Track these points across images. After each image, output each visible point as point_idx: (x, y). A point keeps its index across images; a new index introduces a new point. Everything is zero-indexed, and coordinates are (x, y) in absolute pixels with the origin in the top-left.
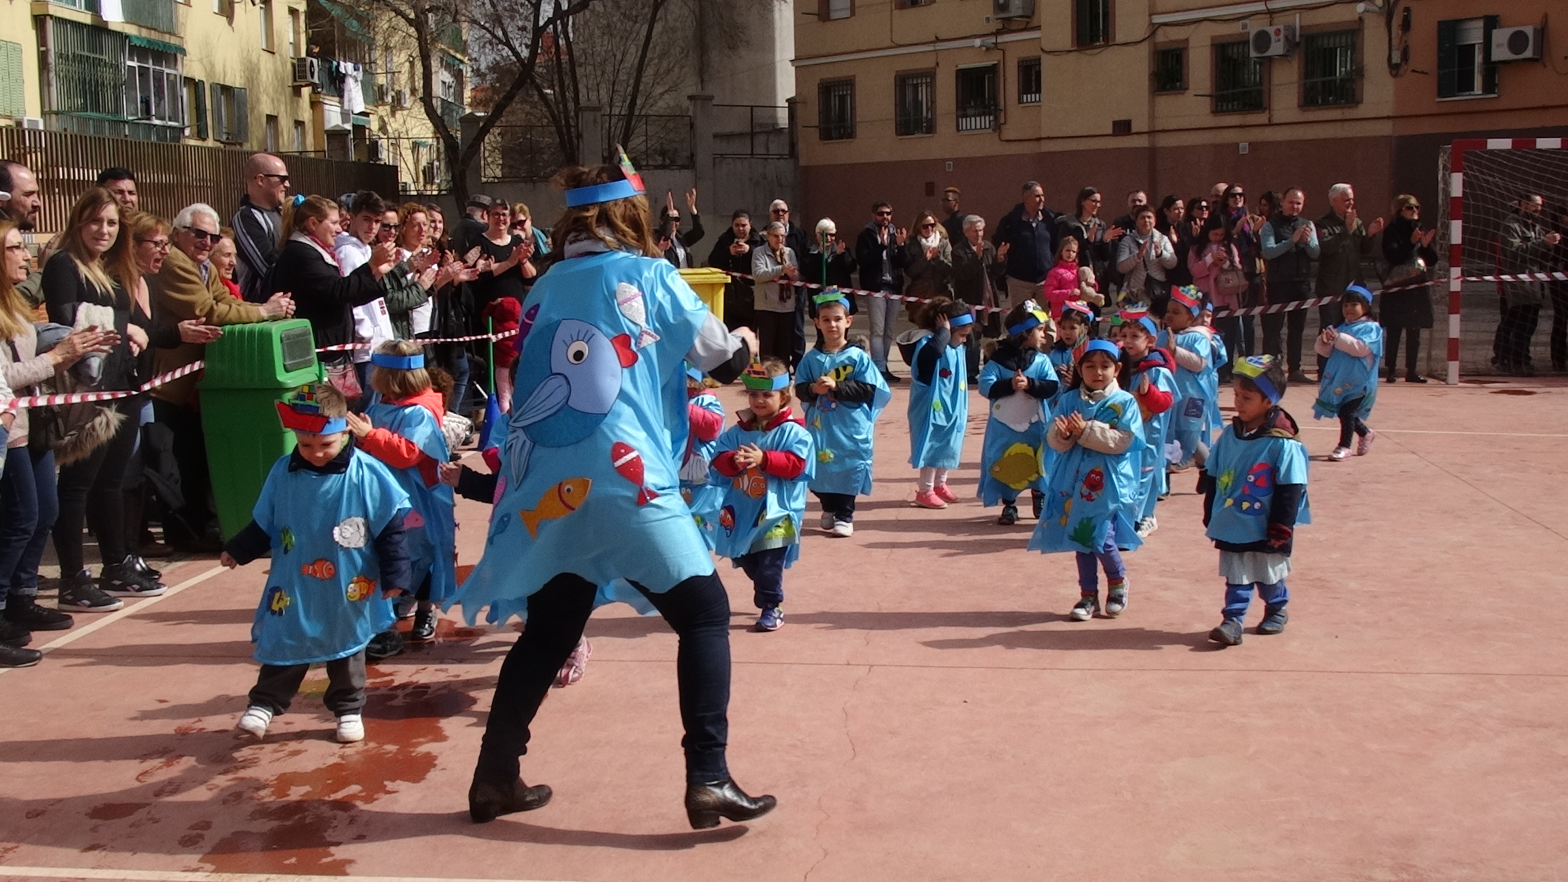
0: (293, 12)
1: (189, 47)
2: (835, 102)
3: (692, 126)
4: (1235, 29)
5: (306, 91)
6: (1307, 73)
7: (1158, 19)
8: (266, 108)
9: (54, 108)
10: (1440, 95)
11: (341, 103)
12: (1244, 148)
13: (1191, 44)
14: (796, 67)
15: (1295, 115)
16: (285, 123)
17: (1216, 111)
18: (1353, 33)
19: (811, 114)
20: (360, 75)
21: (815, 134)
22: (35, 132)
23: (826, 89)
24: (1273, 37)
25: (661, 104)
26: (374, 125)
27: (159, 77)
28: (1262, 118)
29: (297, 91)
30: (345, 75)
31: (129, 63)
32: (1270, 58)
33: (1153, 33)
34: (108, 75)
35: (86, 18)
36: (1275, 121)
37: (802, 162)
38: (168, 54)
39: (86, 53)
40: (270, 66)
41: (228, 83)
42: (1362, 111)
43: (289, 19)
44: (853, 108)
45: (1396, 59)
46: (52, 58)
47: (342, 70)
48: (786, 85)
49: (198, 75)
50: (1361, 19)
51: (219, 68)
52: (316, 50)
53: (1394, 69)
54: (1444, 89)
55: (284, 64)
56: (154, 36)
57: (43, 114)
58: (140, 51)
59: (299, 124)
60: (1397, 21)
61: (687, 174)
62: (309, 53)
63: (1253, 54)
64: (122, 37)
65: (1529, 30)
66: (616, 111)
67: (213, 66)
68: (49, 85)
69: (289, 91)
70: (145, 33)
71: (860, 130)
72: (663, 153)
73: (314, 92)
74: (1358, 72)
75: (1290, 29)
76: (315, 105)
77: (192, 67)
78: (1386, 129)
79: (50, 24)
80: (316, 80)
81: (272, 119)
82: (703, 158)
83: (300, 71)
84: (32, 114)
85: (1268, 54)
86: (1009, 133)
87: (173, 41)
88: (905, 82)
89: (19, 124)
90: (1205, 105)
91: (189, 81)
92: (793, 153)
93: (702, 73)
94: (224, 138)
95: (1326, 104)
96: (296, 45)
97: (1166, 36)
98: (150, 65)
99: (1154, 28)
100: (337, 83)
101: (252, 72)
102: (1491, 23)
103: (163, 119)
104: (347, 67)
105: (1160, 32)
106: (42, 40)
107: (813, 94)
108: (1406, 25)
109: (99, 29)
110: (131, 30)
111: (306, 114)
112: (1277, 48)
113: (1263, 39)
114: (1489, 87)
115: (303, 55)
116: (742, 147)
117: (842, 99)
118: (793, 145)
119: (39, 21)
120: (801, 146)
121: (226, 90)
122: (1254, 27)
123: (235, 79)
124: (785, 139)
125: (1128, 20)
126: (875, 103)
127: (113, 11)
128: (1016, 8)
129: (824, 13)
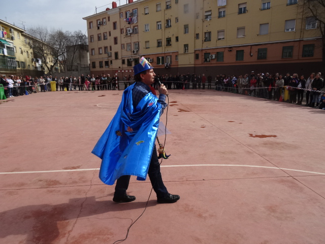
0: (31, 53)
1: (16, 57)
3: (78, 67)
4: (129, 58)
5: (34, 62)
6: (135, 62)
8: (28, 64)
11: (38, 63)
16: (31, 66)
19: (91, 66)
20: (41, 60)
25: (75, 64)
27: (13, 61)
28: (131, 67)
34: (6, 61)
35: (2, 55)
37: (91, 71)
39: (3, 59)
40: (28, 59)
48: (89, 62)
51: (21, 60)
52: (35, 57)
55: (30, 59)
56: (12, 56)
58: (10, 58)
59: (33, 66)
61: (77, 72)
64: (7, 57)
69: (31, 62)
71: (96, 67)
76: (35, 64)
81: (29, 65)
82: (79, 70)
83: (32, 60)
85: (131, 61)
86: (110, 68)
87: (14, 57)
88: (100, 62)
90: (127, 65)
91: (17, 61)
93: (80, 61)
94: (22, 68)
96: (32, 57)
97: (123, 58)
98: (11, 60)
100: (38, 61)
101: (26, 60)
103: (14, 65)
104: (39, 59)
107: (92, 63)
109: (4, 56)
110: (9, 56)
111: (34, 64)
113: (131, 59)
116: (84, 69)
117: (94, 64)
118: (90, 68)
121: (22, 62)
122: (131, 58)
125: (120, 57)
126: (97, 64)
127: (6, 54)
128: (110, 55)
129: (92, 55)
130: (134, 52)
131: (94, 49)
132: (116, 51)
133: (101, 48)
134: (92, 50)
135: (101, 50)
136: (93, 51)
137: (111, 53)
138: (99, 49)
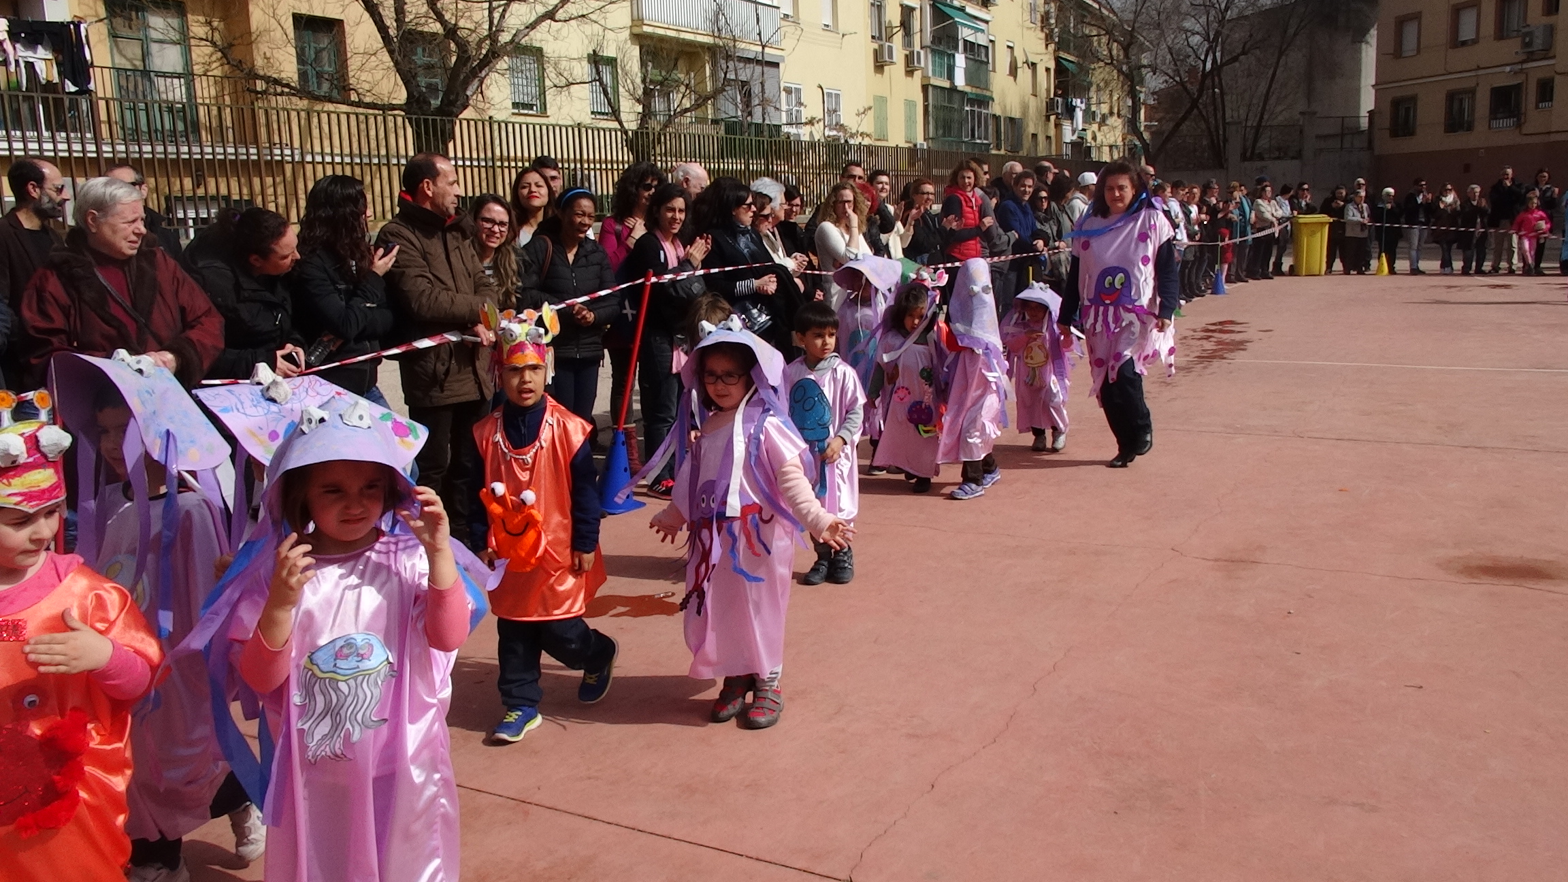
0: (1048, 70)
1: (994, 96)
2: (1402, 112)
3: (1301, 132)
5: (1053, 118)
8: (1031, 129)
9: (931, 136)
11: (1072, 123)
14: (1376, 91)
16: (1041, 138)
19: (1385, 121)
20: (1083, 106)
21: (1387, 134)
22: (923, 150)
23: (1396, 103)
25: (1280, 118)
26: (1089, 138)
27: (980, 114)
29: (1048, 118)
30: (1075, 107)
31: (967, 108)
34: (956, 116)
35: (947, 84)
37: (1376, 153)
38: (984, 101)
39: (946, 104)
40: (1034, 104)
41: (1013, 116)
43: (1045, 74)
44: (1415, 116)
46: (930, 109)
47: (1074, 104)
48: (1368, 101)
49: (998, 113)
51: (1008, 108)
52: (1060, 92)
55: (1042, 102)
56: (979, 91)
57: (925, 140)
58: (972, 101)
59: (1048, 138)
61: (1296, 162)
62: (1055, 95)
64: (963, 93)
66: (1249, 124)
67: (1005, 107)
68: (928, 123)
69: (1044, 118)
70: (974, 90)
71: (1419, 130)
72: (1279, 149)
73: (1057, 118)
76: (1058, 126)
77: (996, 109)
79: (930, 89)
80: (1059, 111)
81: (1034, 136)
82: (1307, 151)
84: (920, 140)
86: (1529, 127)
87: (988, 94)
88: (1451, 97)
89: (915, 145)
91: (994, 115)
92: (1370, 146)
93: (1310, 95)
94: (1009, 148)
96: (1048, 91)
98: (976, 109)
101: (1025, 108)
103: (980, 138)
104: (1077, 102)
106: (926, 98)
107: (1387, 108)
109: (953, 89)
110: (968, 89)
111: (1052, 132)
115: (1052, 96)
116: (1335, 143)
117: (1407, 110)
118: (1370, 142)
119: (925, 88)
120: (1376, 142)
121: (1012, 120)
123: (1016, 114)
124: (1365, 137)
126: (1431, 112)
127: (960, 81)
129: (1398, 53)
131: (1417, 17)
133: (1475, 5)
134: (1401, 22)
135: (1468, 18)
136: (1410, 31)
137: (1551, 31)
138: (1457, 10)
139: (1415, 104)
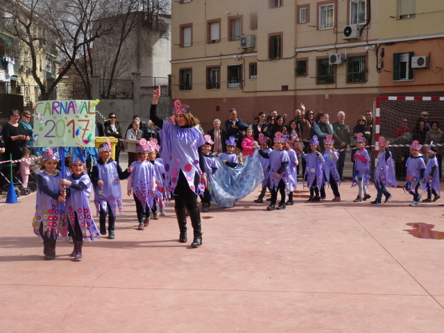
2: (185, 77)
3: (133, 84)
4: (324, 54)
6: (349, 70)
7: (297, 50)
10: (394, 79)
11: (6, 72)
12: (327, 97)
13: (309, 59)
14: (172, 64)
15: (345, 85)
17: (317, 83)
18: (364, 57)
19: (176, 81)
20: (14, 63)
21: (178, 88)
23: (182, 72)
24: (337, 58)
25: (122, 75)
26: (19, 81)
28: (332, 86)
32: (336, 65)
33: (296, 55)
36: (338, 87)
37: (173, 97)
42: (367, 84)
44: (191, 79)
45: (379, 66)
47: (7, 60)
50: (367, 52)
53: (379, 70)
54: (395, 78)
60: (379, 53)
61: (131, 101)
63: (330, 63)
65: (424, 58)
66: (106, 78)
71: (194, 87)
72: (124, 93)
74: (366, 71)
75: (343, 55)
78: (376, 91)
82: (136, 96)
85: (335, 63)
86: (246, 89)
88: (209, 70)
90: (314, 81)
92: (170, 94)
93: (138, 65)
95: (355, 82)
97: (300, 56)
99: (297, 53)
100: (5, 65)
102: (412, 54)
105: (298, 54)
107: (177, 73)
108: (383, 54)
112: (338, 61)
113: (334, 58)
114: (411, 77)
117: (188, 75)
118: (170, 92)
120: (173, 92)
122: (330, 54)
124: (167, 89)
125: (288, 49)
126: (199, 77)
128: (249, 45)
129: (182, 44)
130: (348, 31)
131: (190, 26)
132: (275, 30)
133: (218, 21)
134: (183, 28)
135: (215, 28)
136: (187, 32)
137: (254, 38)
138: (210, 23)
139: (191, 73)
